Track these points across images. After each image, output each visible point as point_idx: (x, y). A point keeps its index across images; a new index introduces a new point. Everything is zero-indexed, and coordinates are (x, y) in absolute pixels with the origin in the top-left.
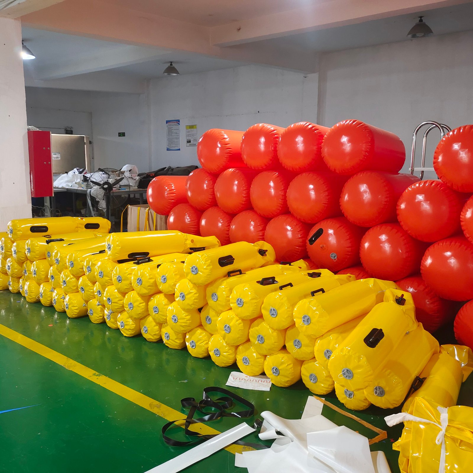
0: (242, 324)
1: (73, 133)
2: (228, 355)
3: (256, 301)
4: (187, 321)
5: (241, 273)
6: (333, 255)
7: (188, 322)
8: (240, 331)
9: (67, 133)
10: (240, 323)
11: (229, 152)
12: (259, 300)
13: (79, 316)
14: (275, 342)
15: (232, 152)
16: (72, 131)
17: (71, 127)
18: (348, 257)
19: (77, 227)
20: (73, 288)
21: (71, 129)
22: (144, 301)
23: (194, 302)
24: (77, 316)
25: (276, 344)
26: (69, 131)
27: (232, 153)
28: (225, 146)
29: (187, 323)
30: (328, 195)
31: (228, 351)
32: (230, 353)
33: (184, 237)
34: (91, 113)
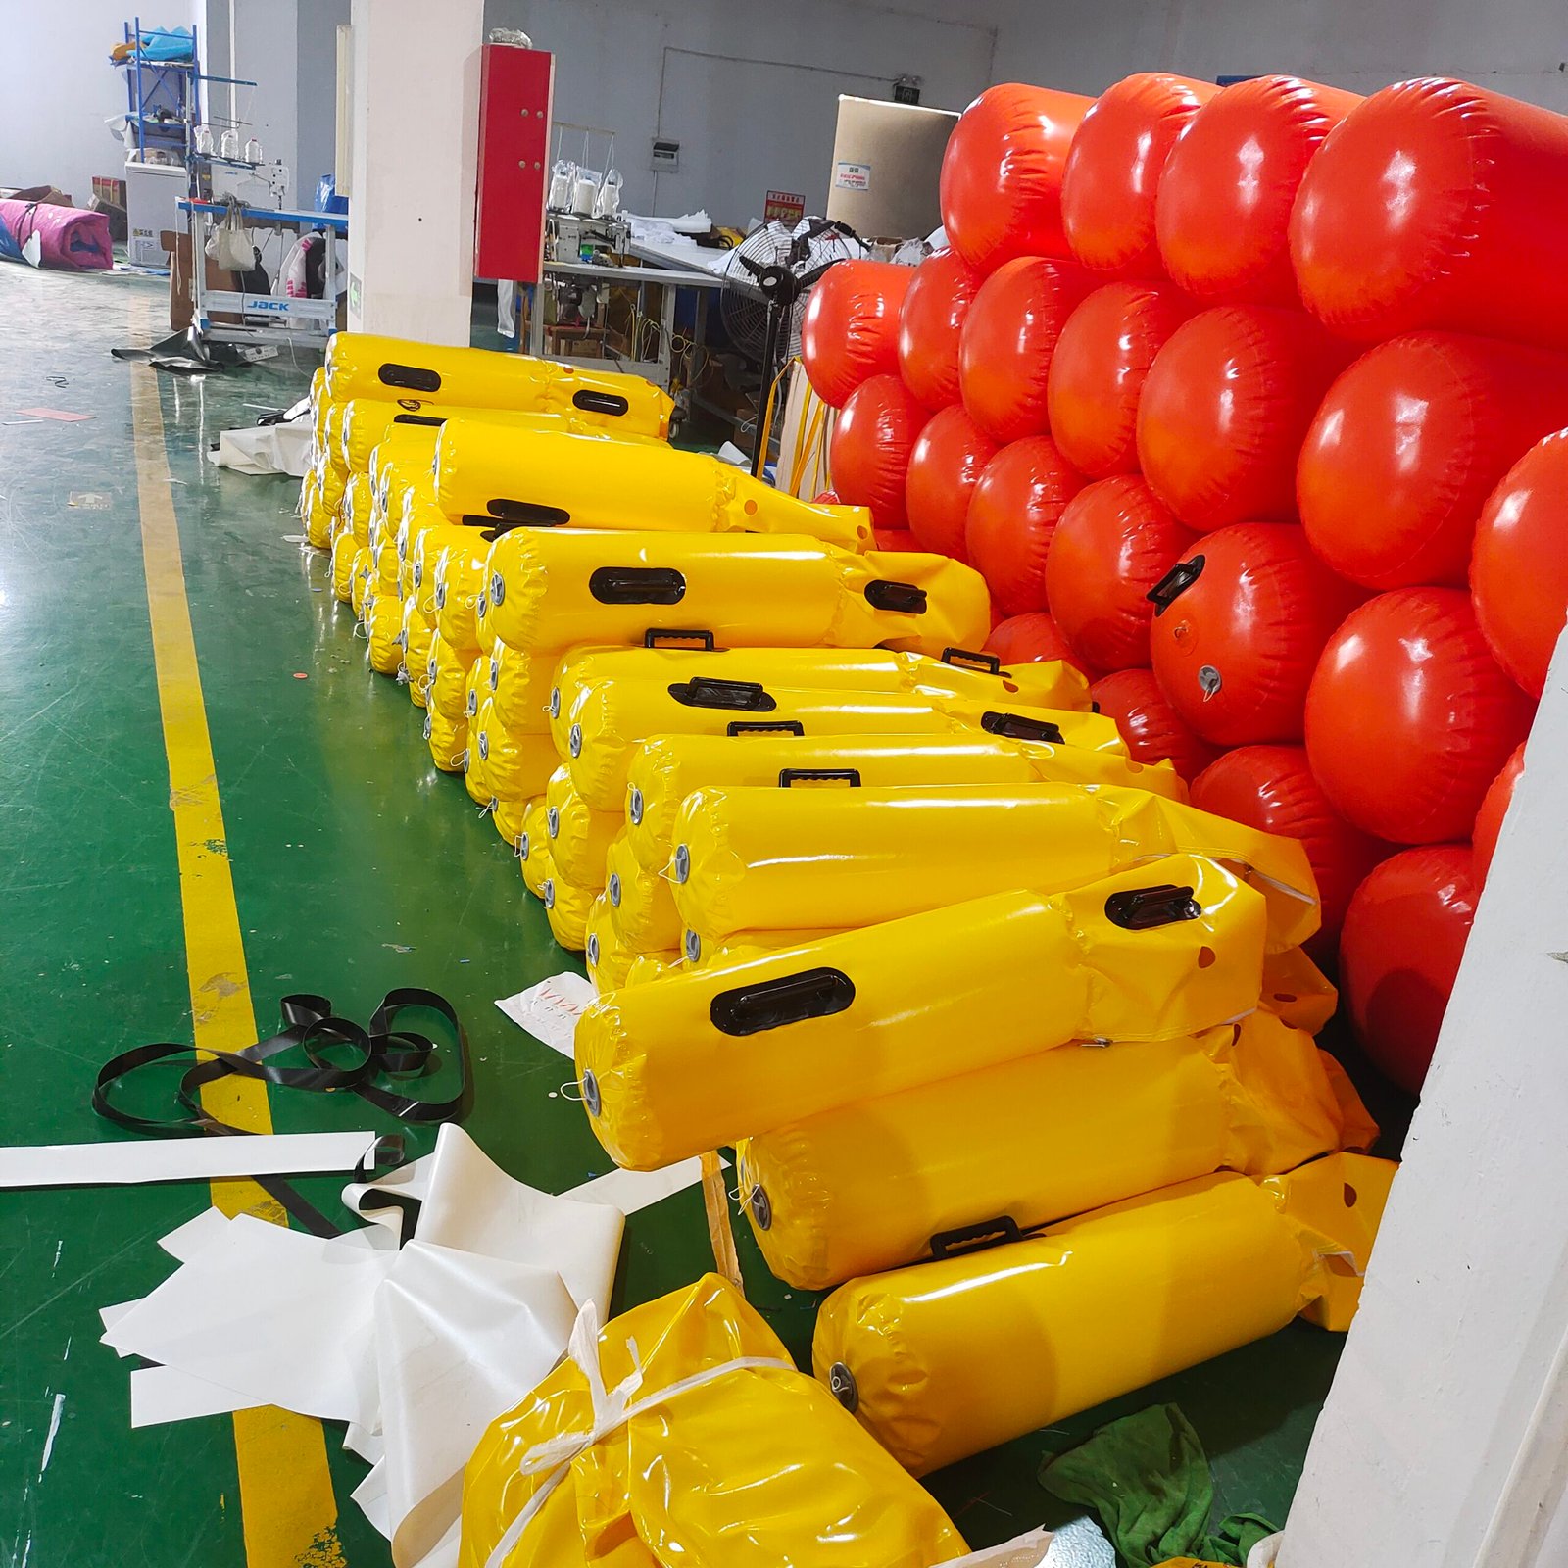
0: (586, 821)
1: (920, 100)
2: (569, 912)
3: (610, 749)
4: (505, 762)
5: (710, 647)
6: (1210, 676)
7: (508, 766)
8: (575, 840)
9: (898, 99)
10: (580, 816)
11: (1029, 185)
12: (625, 748)
13: (390, 672)
14: (640, 915)
15: (1042, 185)
16: (917, 93)
17: (918, 78)
18: (1266, 695)
19: (544, 397)
20: (387, 579)
21: (915, 83)
22: (461, 664)
23: (514, 704)
24: (385, 669)
25: (642, 921)
26: (906, 94)
27: (1042, 190)
28: (1021, 157)
29: (504, 769)
30: (1264, 420)
31: (572, 901)
32: (573, 909)
33: (721, 484)
34: (995, 33)
